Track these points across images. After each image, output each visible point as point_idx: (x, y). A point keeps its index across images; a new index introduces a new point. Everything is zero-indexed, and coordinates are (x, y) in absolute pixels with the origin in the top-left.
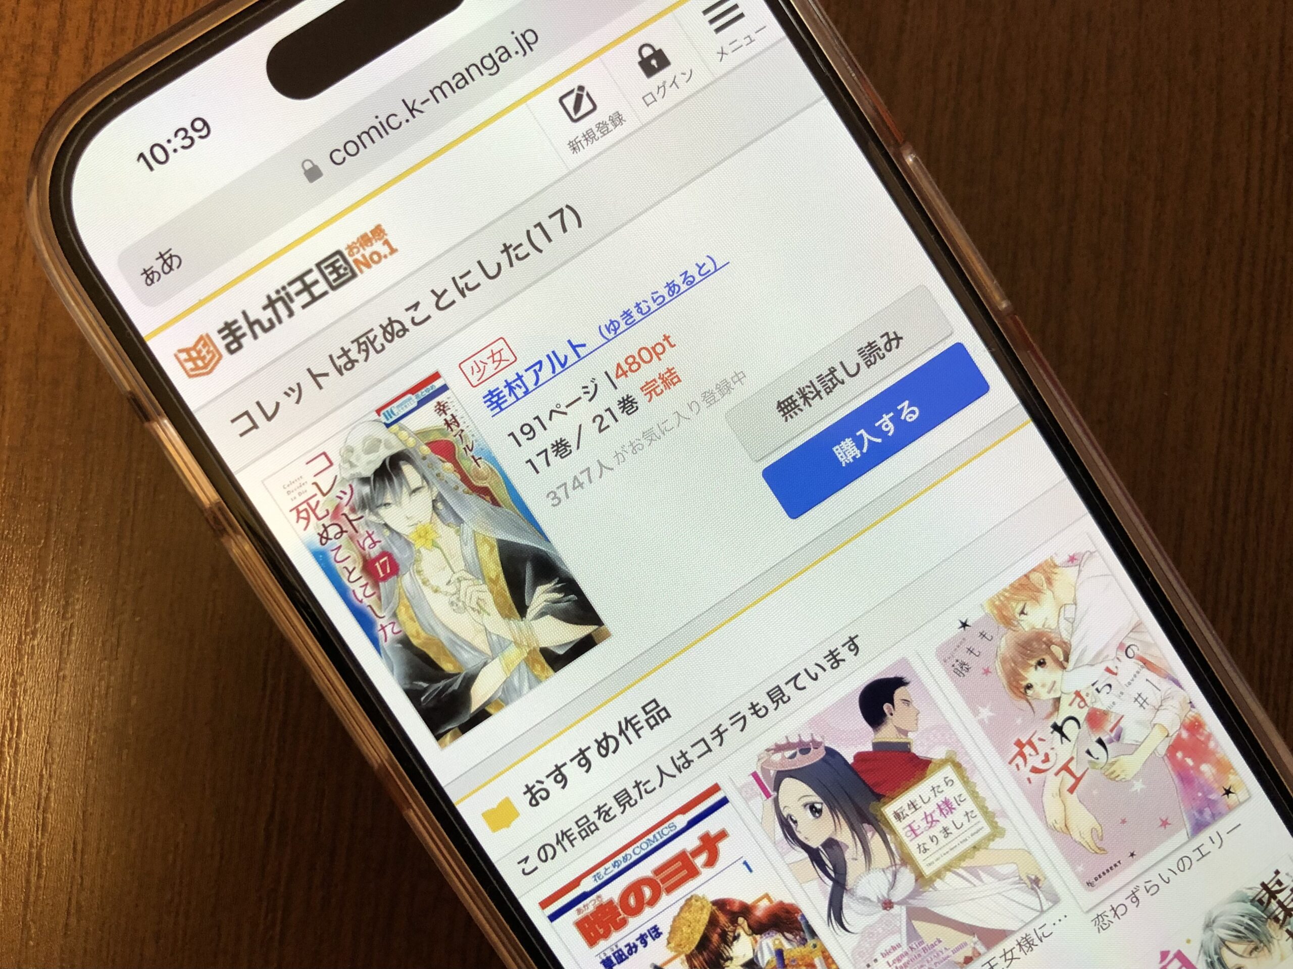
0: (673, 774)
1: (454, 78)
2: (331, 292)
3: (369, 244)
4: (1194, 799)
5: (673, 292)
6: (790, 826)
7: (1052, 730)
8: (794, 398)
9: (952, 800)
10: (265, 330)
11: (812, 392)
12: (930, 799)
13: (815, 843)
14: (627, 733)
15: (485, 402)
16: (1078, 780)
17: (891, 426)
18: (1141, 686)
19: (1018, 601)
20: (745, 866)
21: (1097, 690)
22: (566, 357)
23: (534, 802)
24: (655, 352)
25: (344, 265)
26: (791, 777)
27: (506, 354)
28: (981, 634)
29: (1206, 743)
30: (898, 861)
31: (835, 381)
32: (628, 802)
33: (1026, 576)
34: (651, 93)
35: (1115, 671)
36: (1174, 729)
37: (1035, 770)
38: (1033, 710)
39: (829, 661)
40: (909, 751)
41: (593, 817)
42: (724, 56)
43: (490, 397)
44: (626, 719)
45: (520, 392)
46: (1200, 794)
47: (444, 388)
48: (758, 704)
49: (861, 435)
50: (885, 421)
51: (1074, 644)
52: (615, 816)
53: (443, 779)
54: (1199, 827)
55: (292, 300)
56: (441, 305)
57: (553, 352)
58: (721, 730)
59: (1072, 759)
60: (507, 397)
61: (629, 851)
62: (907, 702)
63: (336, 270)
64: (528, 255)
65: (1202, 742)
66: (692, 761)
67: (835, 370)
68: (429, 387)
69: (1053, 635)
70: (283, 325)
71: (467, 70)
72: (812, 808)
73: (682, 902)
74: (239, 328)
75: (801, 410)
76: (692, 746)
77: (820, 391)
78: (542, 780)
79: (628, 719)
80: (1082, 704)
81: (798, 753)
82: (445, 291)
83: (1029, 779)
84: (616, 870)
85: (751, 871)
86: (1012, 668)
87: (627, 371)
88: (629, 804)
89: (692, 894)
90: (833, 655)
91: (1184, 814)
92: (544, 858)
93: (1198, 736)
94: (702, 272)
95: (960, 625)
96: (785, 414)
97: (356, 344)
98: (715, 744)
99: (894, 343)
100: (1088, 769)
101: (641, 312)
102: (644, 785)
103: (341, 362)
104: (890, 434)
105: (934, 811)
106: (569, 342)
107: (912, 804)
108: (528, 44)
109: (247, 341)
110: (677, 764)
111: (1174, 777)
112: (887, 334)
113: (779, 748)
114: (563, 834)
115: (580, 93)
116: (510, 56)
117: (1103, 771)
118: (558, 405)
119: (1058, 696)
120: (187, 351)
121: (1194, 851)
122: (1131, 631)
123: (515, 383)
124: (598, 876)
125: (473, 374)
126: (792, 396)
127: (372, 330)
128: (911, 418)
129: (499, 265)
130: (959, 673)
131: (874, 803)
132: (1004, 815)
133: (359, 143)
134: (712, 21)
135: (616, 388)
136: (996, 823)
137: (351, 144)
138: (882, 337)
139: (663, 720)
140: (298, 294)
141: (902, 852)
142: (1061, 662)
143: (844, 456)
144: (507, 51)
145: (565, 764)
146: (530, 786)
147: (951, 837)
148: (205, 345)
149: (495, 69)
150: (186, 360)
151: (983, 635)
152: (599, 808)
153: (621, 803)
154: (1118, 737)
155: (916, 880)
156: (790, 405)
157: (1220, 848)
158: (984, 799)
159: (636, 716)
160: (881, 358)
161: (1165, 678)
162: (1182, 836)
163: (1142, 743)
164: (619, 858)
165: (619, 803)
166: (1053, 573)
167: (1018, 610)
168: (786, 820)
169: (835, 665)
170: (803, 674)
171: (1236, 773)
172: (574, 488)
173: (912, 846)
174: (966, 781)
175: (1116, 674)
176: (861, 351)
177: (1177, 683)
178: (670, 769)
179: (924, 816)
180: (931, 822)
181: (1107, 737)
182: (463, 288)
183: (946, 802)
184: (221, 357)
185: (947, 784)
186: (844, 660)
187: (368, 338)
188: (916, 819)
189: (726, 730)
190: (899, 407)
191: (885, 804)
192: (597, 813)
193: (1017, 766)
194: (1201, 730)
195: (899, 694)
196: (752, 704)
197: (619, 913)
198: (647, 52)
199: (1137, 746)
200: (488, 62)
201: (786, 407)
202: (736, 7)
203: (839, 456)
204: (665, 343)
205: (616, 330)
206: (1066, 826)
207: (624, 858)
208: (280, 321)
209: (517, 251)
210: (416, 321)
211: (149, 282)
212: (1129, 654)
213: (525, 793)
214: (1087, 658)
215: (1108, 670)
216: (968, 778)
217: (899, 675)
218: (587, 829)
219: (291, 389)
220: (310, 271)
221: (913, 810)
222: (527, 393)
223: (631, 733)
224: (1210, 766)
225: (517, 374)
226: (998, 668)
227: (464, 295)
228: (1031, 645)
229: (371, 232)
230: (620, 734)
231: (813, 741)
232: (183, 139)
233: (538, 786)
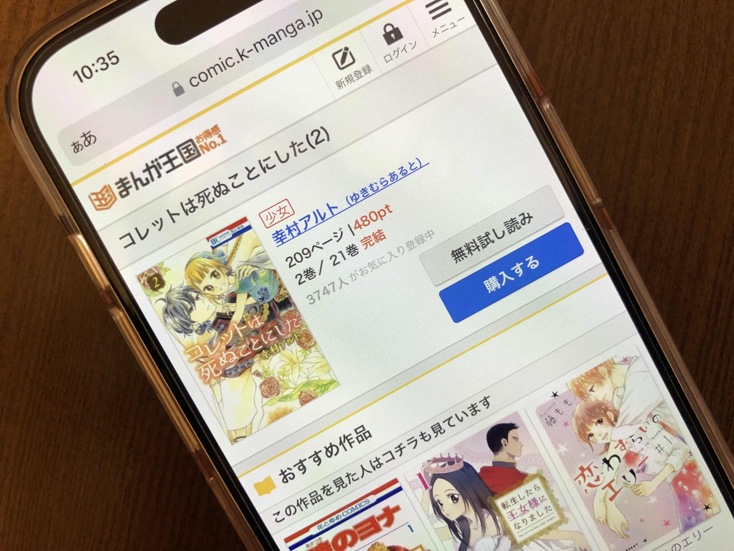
0: (370, 470)
1: (269, 37)
2: (185, 164)
3: (210, 136)
4: (686, 510)
5: (394, 179)
6: (438, 507)
7: (603, 462)
8: (462, 249)
9: (538, 499)
10: (144, 185)
11: (474, 247)
12: (524, 497)
13: (453, 518)
14: (344, 444)
15: (273, 238)
16: (616, 493)
17: (521, 271)
18: (660, 440)
19: (589, 383)
20: (409, 528)
21: (633, 440)
22: (325, 214)
23: (285, 480)
24: (379, 215)
25: (194, 148)
26: (442, 478)
27: (288, 210)
28: (565, 401)
29: (697, 478)
30: (502, 532)
31: (488, 241)
32: (342, 485)
33: (596, 368)
34: (389, 55)
35: (645, 429)
36: (678, 467)
37: (590, 485)
38: (592, 449)
39: (470, 410)
40: (514, 468)
41: (320, 492)
42: (437, 34)
43: (276, 235)
44: (344, 436)
45: (295, 233)
46: (690, 508)
47: (249, 228)
48: (425, 433)
49: (502, 275)
50: (517, 268)
51: (621, 411)
52: (333, 493)
53: (232, 462)
54: (687, 527)
55: (161, 168)
56: (251, 176)
57: (317, 210)
58: (401, 447)
59: (613, 480)
60: (287, 236)
61: (340, 513)
62: (516, 438)
63: (188, 151)
64: (306, 150)
65: (695, 477)
66: (383, 464)
67: (489, 234)
68: (240, 226)
69: (609, 405)
70: (154, 182)
71: (277, 33)
72: (453, 497)
73: (370, 546)
74: (128, 182)
75: (466, 257)
76: (383, 455)
77: (479, 246)
78: (291, 468)
79: (346, 435)
80: (623, 448)
81: (447, 464)
82: (254, 168)
83: (586, 490)
84: (332, 524)
85: (412, 531)
86: (582, 423)
87: (361, 225)
88: (342, 486)
89: (376, 541)
90: (473, 407)
91: (679, 519)
92: (289, 513)
93: (693, 473)
94: (412, 168)
95: (553, 395)
96: (456, 258)
97: (197, 197)
98: (397, 455)
99: (527, 220)
100: (623, 487)
101: (373, 190)
102: (352, 476)
103: (187, 207)
104: (520, 276)
105: (526, 505)
106: (328, 204)
107: (513, 499)
108: (316, 19)
109: (132, 190)
110: (373, 465)
111: (676, 496)
112: (523, 214)
113: (435, 460)
114: (301, 500)
115: (346, 51)
116: (304, 26)
117: (632, 489)
118: (318, 243)
119: (609, 442)
120: (96, 194)
121: (683, 541)
122: (657, 407)
123: (293, 227)
124: (321, 526)
125: (267, 220)
126: (461, 248)
127: (207, 189)
128: (533, 266)
129: (288, 154)
130: (549, 424)
131: (490, 497)
132: (569, 510)
133: (208, 74)
134: (431, 12)
135: (354, 235)
136: (564, 515)
137: (203, 74)
138: (520, 215)
139: (367, 438)
140: (165, 164)
141: (505, 527)
142: (612, 422)
143: (490, 286)
144: (302, 23)
145: (305, 460)
146: (284, 471)
147: (535, 521)
148: (107, 191)
149: (294, 33)
150: (95, 200)
151: (566, 402)
152: (324, 487)
153: (338, 485)
154: (643, 470)
155: (512, 545)
156: (459, 253)
157: (698, 540)
158: (557, 500)
159: (350, 435)
160: (518, 229)
161: (676, 436)
162: (677, 532)
163: (658, 474)
164: (334, 517)
165: (336, 485)
166: (614, 368)
167: (589, 388)
168: (436, 503)
169: (474, 413)
170: (454, 417)
171: (713, 497)
172: (324, 294)
173: (511, 525)
174: (547, 488)
175: (645, 432)
176: (506, 223)
177: (683, 440)
178: (369, 468)
179: (519, 507)
180: (524, 511)
181: (637, 469)
182: (265, 167)
183: (534, 500)
184: (116, 199)
185: (536, 489)
186: (480, 411)
187: (205, 194)
188: (515, 508)
189: (405, 447)
190: (527, 260)
191: (497, 498)
192: (323, 490)
193: (580, 482)
194: (695, 470)
195: (512, 433)
196: (421, 432)
197: (331, 548)
198: (389, 29)
199: (654, 476)
200: (291, 29)
201: (457, 254)
202: (447, 4)
203: (487, 287)
204: (386, 210)
205: (356, 199)
206: (606, 520)
207: (337, 517)
208: (153, 180)
209: (299, 147)
210: (235, 185)
211: (76, 150)
212: (654, 419)
213: (280, 475)
214: (629, 421)
215: (641, 429)
216: (549, 487)
217: (513, 422)
218: (316, 498)
219: (156, 221)
220: (173, 151)
221: (514, 503)
222: (299, 234)
223: (346, 444)
224: (698, 491)
225: (294, 222)
226: (573, 422)
227: (265, 172)
228: (595, 411)
229: (212, 129)
230: (340, 445)
231: (457, 458)
232: (102, 64)
233: (288, 471)
